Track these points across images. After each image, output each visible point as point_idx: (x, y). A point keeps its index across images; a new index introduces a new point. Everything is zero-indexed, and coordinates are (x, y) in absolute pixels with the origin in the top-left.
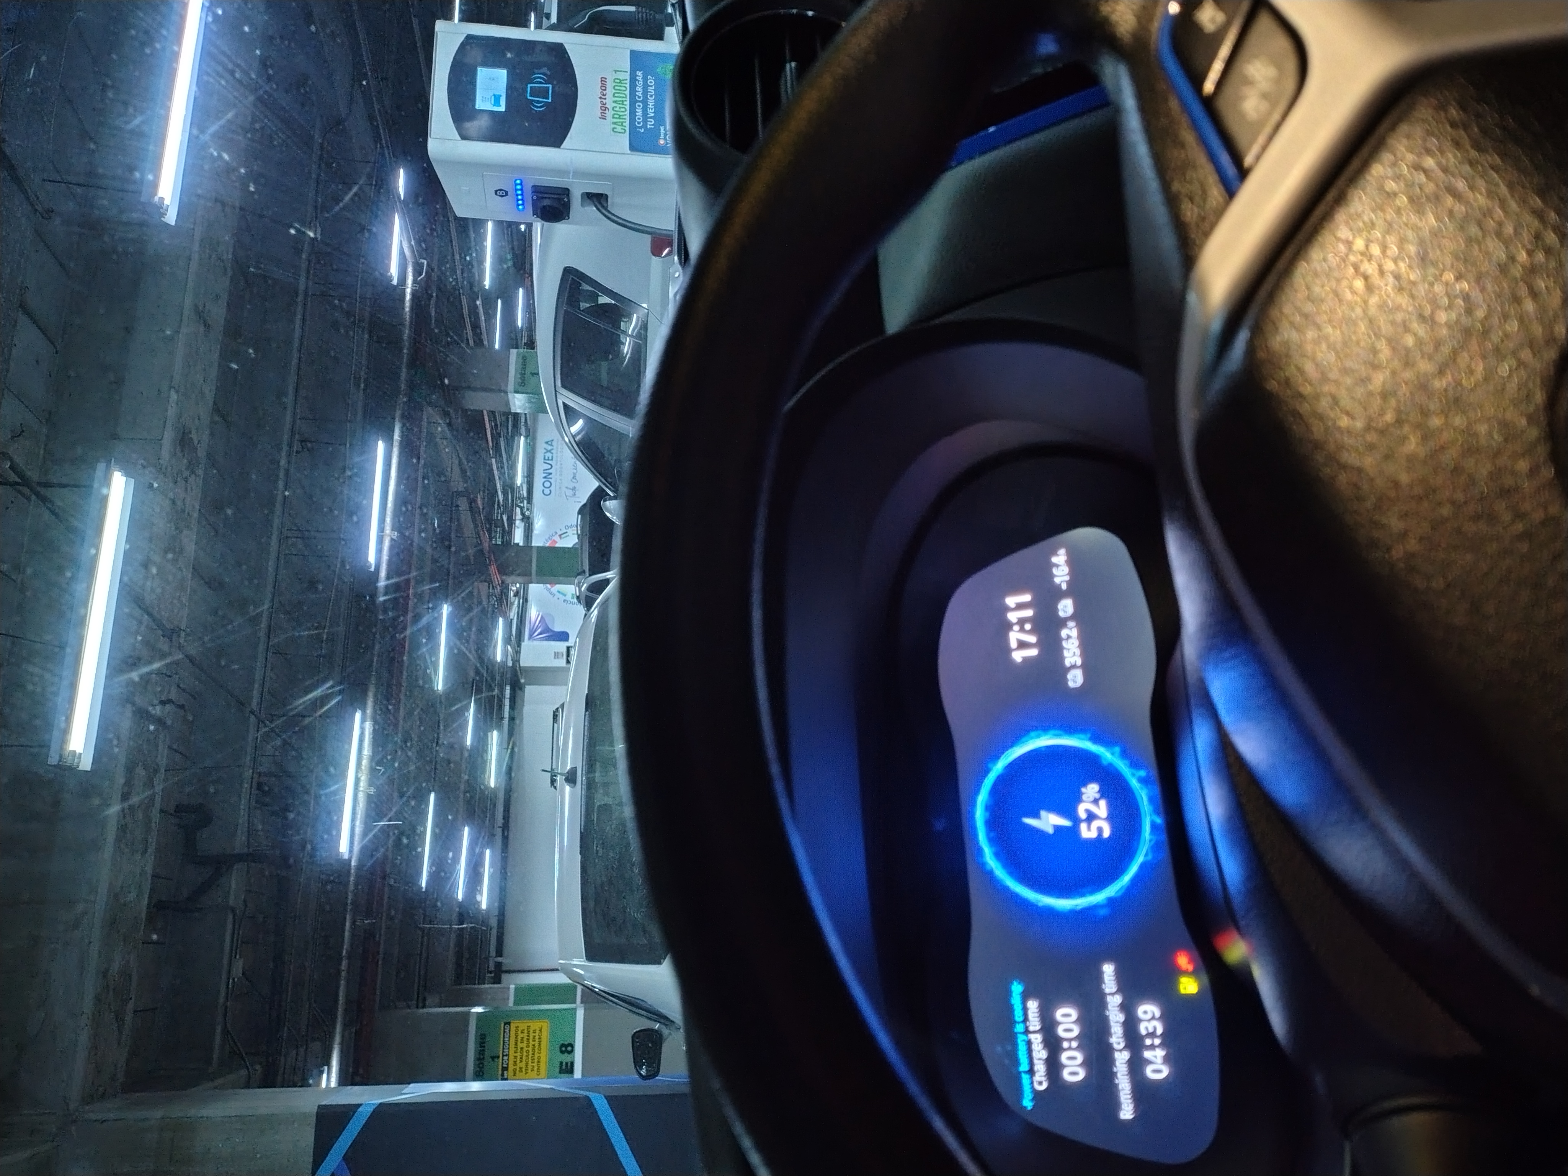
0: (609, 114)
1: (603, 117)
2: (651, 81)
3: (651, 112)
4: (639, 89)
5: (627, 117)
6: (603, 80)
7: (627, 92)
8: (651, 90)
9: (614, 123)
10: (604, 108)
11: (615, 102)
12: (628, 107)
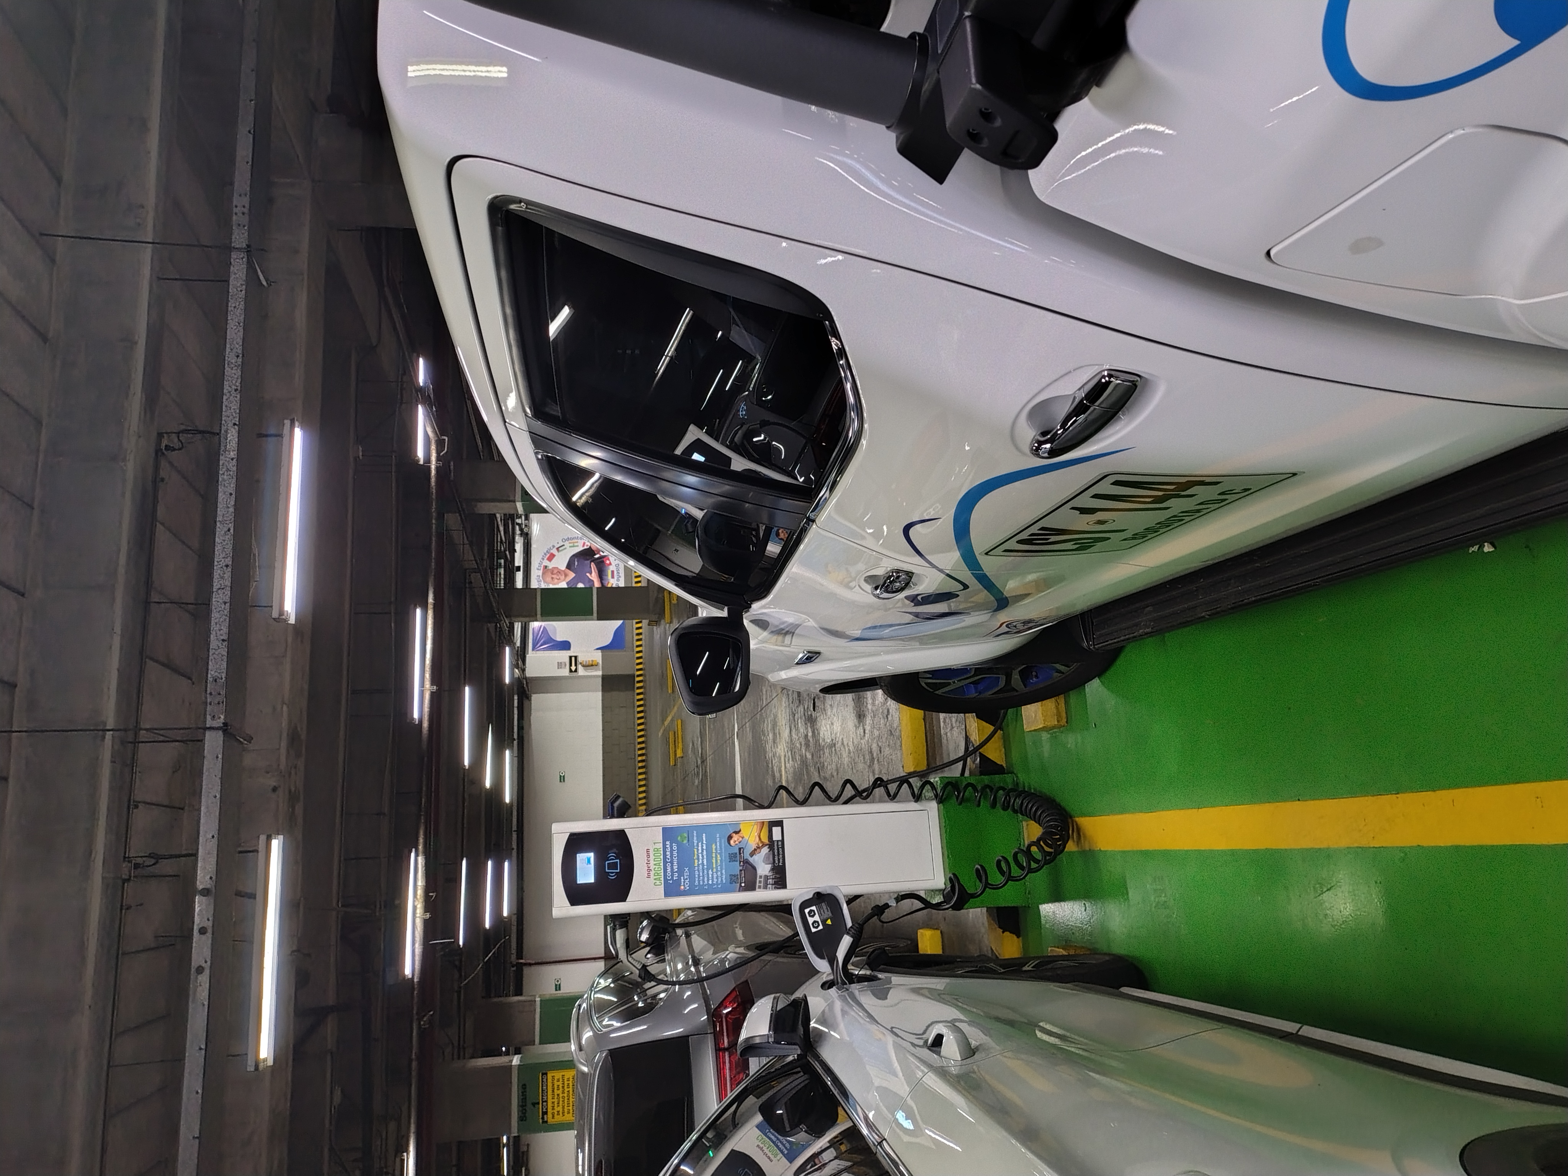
0: (652, 873)
1: (649, 877)
2: (675, 847)
3: (675, 868)
4: (668, 853)
5: (662, 874)
6: (648, 851)
7: (662, 857)
8: (675, 853)
9: (655, 879)
10: (649, 870)
11: (655, 865)
12: (662, 867)
